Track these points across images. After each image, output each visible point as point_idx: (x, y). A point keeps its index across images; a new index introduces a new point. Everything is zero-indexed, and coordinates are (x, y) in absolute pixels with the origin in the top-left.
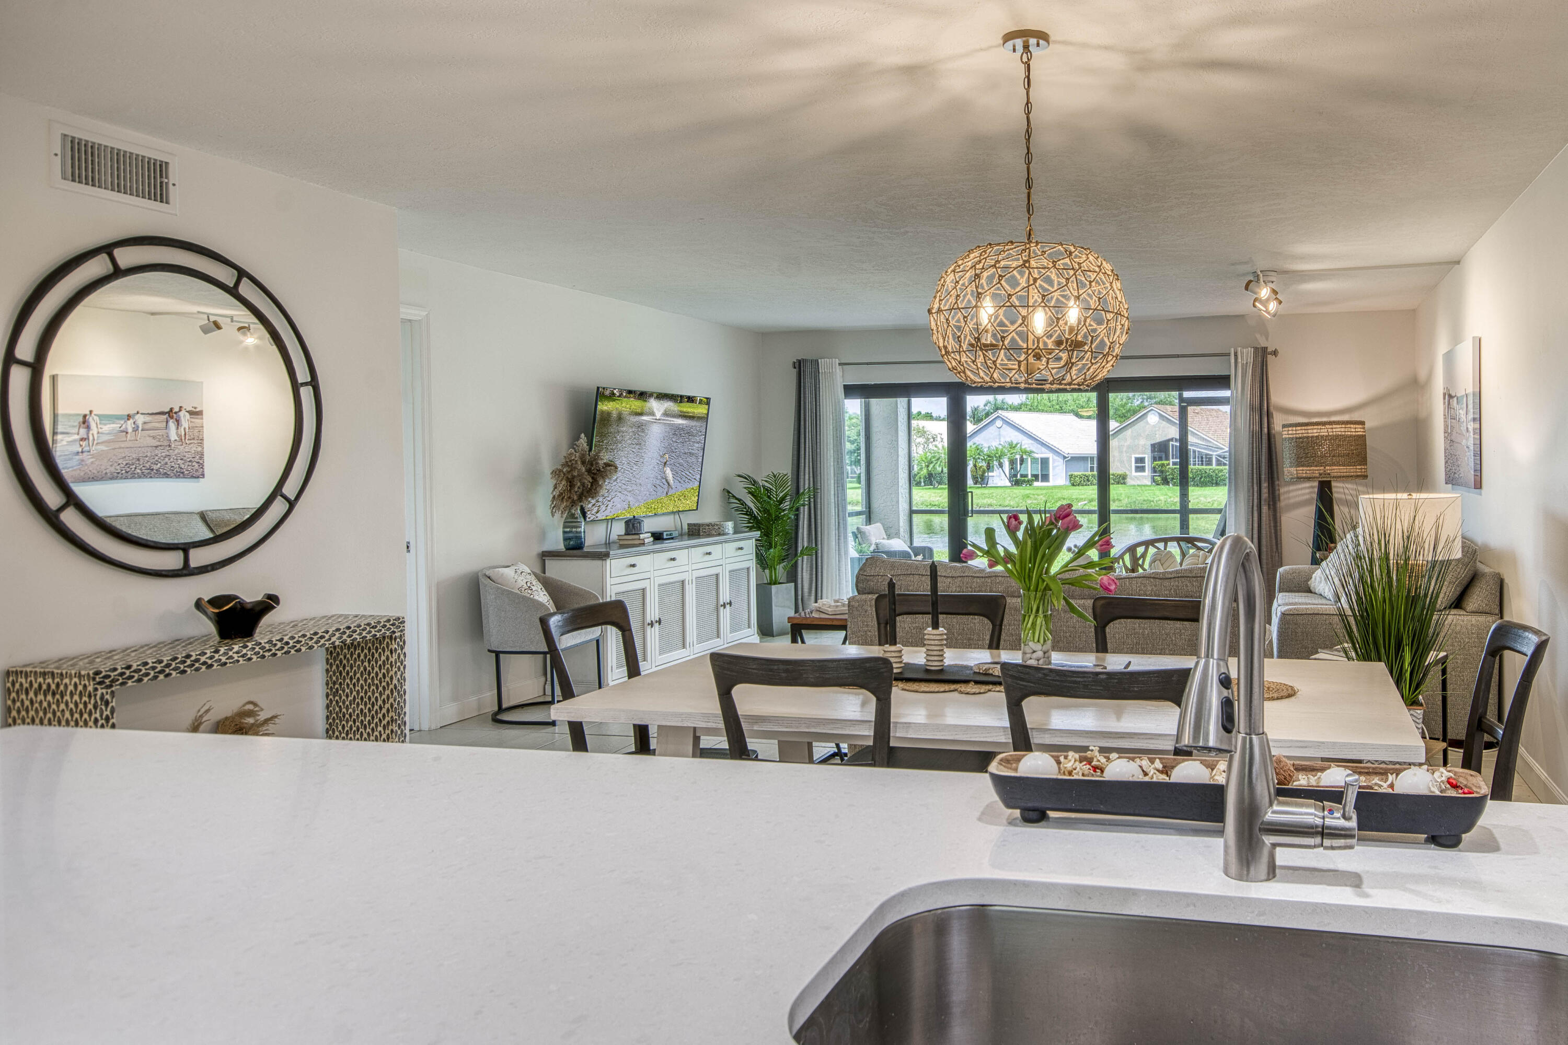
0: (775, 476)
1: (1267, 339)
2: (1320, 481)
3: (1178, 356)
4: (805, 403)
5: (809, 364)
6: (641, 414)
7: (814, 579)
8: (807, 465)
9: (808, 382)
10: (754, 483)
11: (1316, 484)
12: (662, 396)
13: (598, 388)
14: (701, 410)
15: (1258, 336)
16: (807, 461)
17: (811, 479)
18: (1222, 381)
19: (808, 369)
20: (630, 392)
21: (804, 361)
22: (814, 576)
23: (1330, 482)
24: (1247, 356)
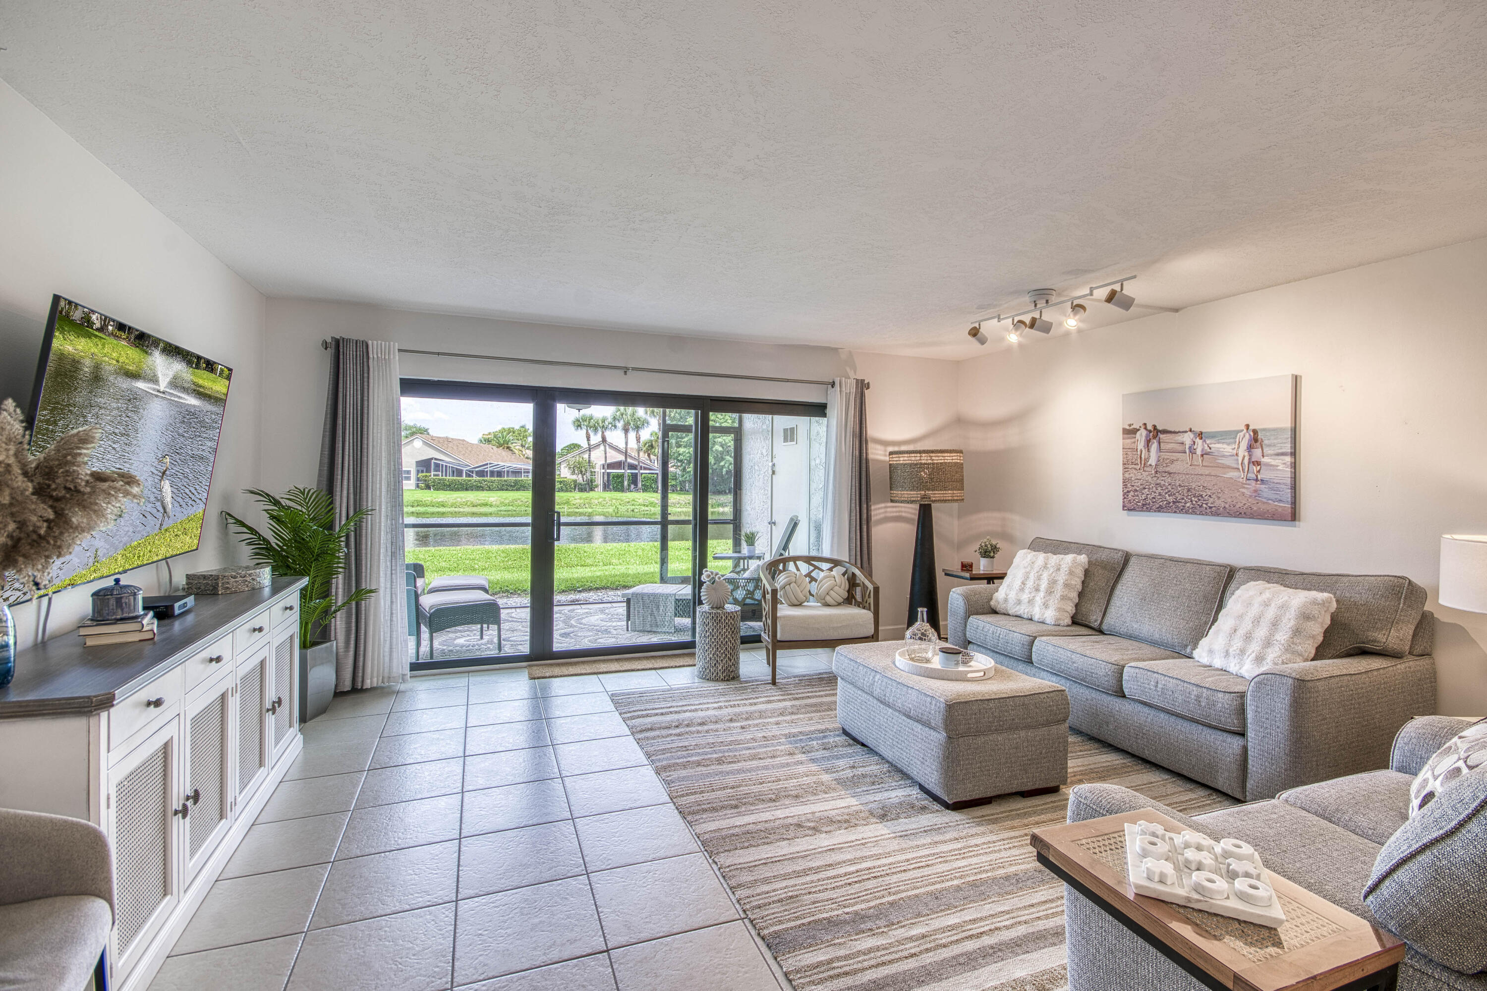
0: (303, 493)
1: (855, 372)
2: (921, 505)
3: (788, 381)
4: (345, 396)
5: (352, 346)
6: (134, 376)
7: (354, 628)
8: (346, 478)
9: (350, 369)
10: (276, 503)
11: (917, 506)
12: (173, 351)
13: (56, 299)
14: (218, 386)
15: (848, 369)
16: (346, 472)
17: (352, 496)
18: (819, 410)
19: (350, 353)
20: (121, 327)
21: (346, 341)
22: (353, 624)
23: (930, 505)
24: (850, 387)
